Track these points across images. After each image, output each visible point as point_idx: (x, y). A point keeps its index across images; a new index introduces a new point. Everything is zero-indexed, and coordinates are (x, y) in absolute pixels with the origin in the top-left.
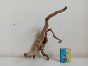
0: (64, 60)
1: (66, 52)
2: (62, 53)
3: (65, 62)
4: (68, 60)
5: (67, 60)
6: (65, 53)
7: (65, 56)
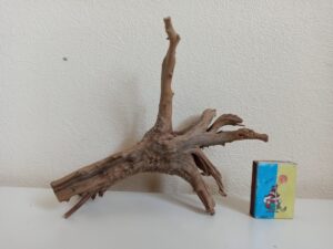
0: (268, 206)
1: (279, 174)
2: (264, 181)
3: (272, 217)
4: (282, 206)
5: (279, 207)
6: (273, 179)
7: (274, 190)
